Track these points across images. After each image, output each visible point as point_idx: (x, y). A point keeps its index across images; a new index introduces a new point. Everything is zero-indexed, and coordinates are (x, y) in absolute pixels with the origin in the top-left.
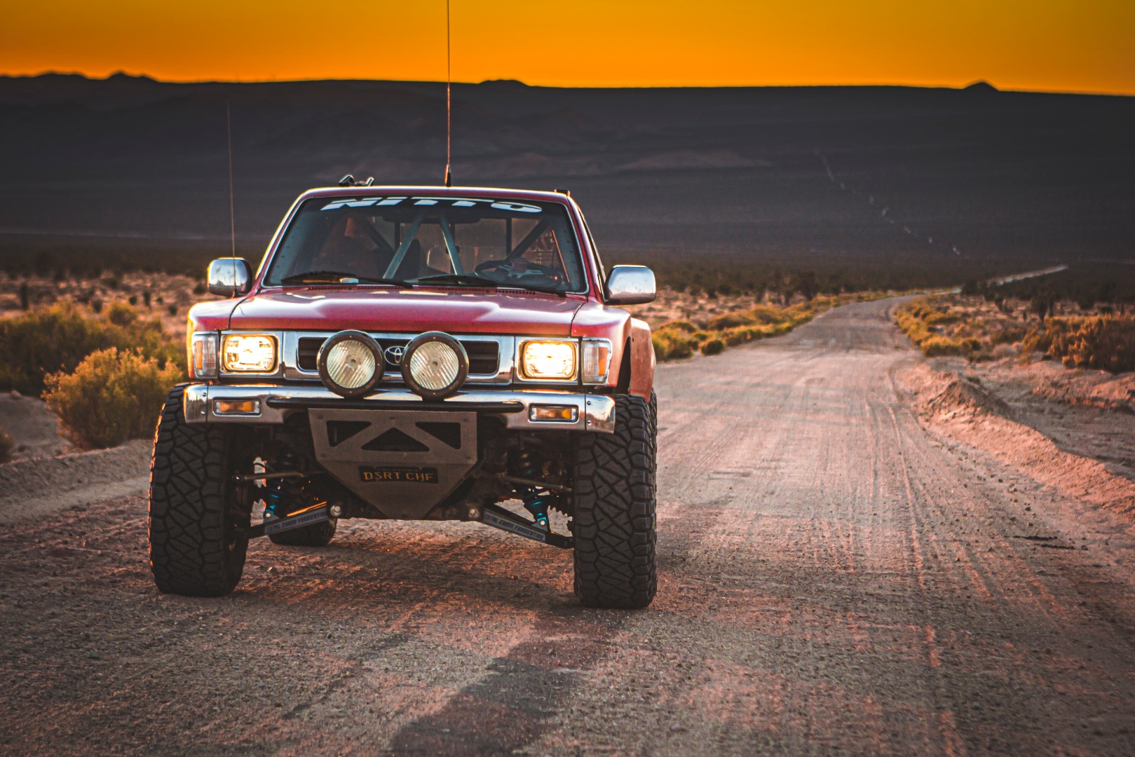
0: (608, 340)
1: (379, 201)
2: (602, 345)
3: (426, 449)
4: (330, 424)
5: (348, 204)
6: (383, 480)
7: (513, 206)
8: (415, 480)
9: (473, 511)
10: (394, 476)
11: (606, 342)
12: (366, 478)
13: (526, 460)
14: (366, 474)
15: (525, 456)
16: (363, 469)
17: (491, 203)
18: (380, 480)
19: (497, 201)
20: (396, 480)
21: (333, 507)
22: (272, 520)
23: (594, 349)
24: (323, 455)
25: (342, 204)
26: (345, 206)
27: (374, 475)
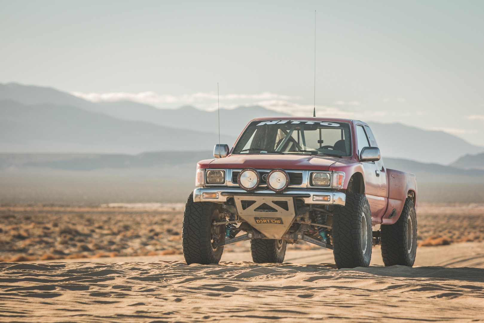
0: (343, 172)
1: (278, 122)
2: (340, 174)
3: (277, 211)
4: (242, 202)
5: (267, 123)
6: (264, 223)
7: (329, 124)
8: (275, 223)
9: (299, 236)
10: (267, 221)
11: (343, 173)
12: (258, 222)
13: (319, 217)
14: (257, 220)
15: (319, 215)
16: (256, 218)
17: (320, 123)
18: (263, 223)
19: (323, 122)
20: (268, 223)
21: (249, 234)
22: (228, 239)
23: (337, 176)
24: (241, 213)
25: (265, 123)
26: (266, 124)
27: (260, 221)
